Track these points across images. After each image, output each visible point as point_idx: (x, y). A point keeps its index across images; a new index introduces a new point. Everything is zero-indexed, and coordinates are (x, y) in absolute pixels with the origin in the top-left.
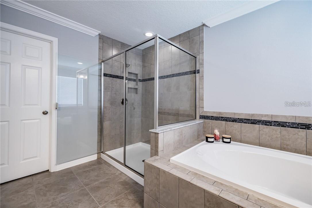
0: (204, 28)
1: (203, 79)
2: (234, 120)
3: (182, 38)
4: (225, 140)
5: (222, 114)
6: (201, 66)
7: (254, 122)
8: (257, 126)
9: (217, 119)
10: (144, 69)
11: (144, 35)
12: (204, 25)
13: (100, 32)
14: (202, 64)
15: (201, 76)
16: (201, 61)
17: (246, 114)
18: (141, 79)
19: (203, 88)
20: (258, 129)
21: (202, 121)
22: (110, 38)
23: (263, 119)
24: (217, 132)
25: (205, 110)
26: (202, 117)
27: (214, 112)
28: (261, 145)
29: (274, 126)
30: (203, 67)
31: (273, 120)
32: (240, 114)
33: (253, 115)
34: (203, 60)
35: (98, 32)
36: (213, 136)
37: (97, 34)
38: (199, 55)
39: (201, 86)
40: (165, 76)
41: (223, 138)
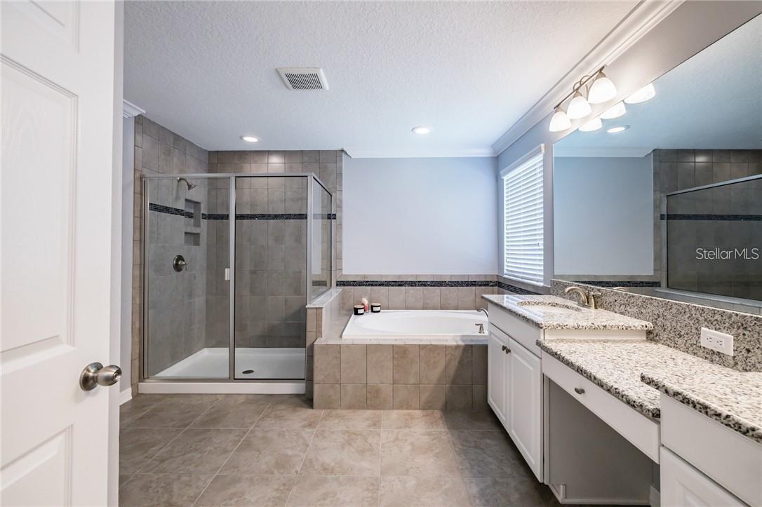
0: (344, 155)
1: (342, 228)
2: (382, 284)
3: (306, 159)
4: (375, 309)
5: (367, 278)
6: (338, 209)
7: (400, 284)
8: (403, 288)
9: (360, 284)
10: (213, 193)
11: (241, 138)
12: (343, 151)
13: (144, 112)
14: (340, 207)
15: (338, 223)
16: (338, 202)
17: (395, 276)
18: (206, 213)
19: (341, 242)
20: (404, 292)
21: (340, 289)
22: (154, 123)
23: (410, 280)
24: (366, 301)
25: (344, 272)
26: (340, 284)
27: (357, 276)
28: (407, 308)
29: (418, 286)
30: (341, 211)
31: (418, 280)
32: (387, 276)
33: (400, 276)
34: (341, 201)
35: (138, 110)
36: (363, 307)
37: (136, 114)
38: (335, 192)
39: (338, 239)
40: (269, 215)
41: (372, 307)
